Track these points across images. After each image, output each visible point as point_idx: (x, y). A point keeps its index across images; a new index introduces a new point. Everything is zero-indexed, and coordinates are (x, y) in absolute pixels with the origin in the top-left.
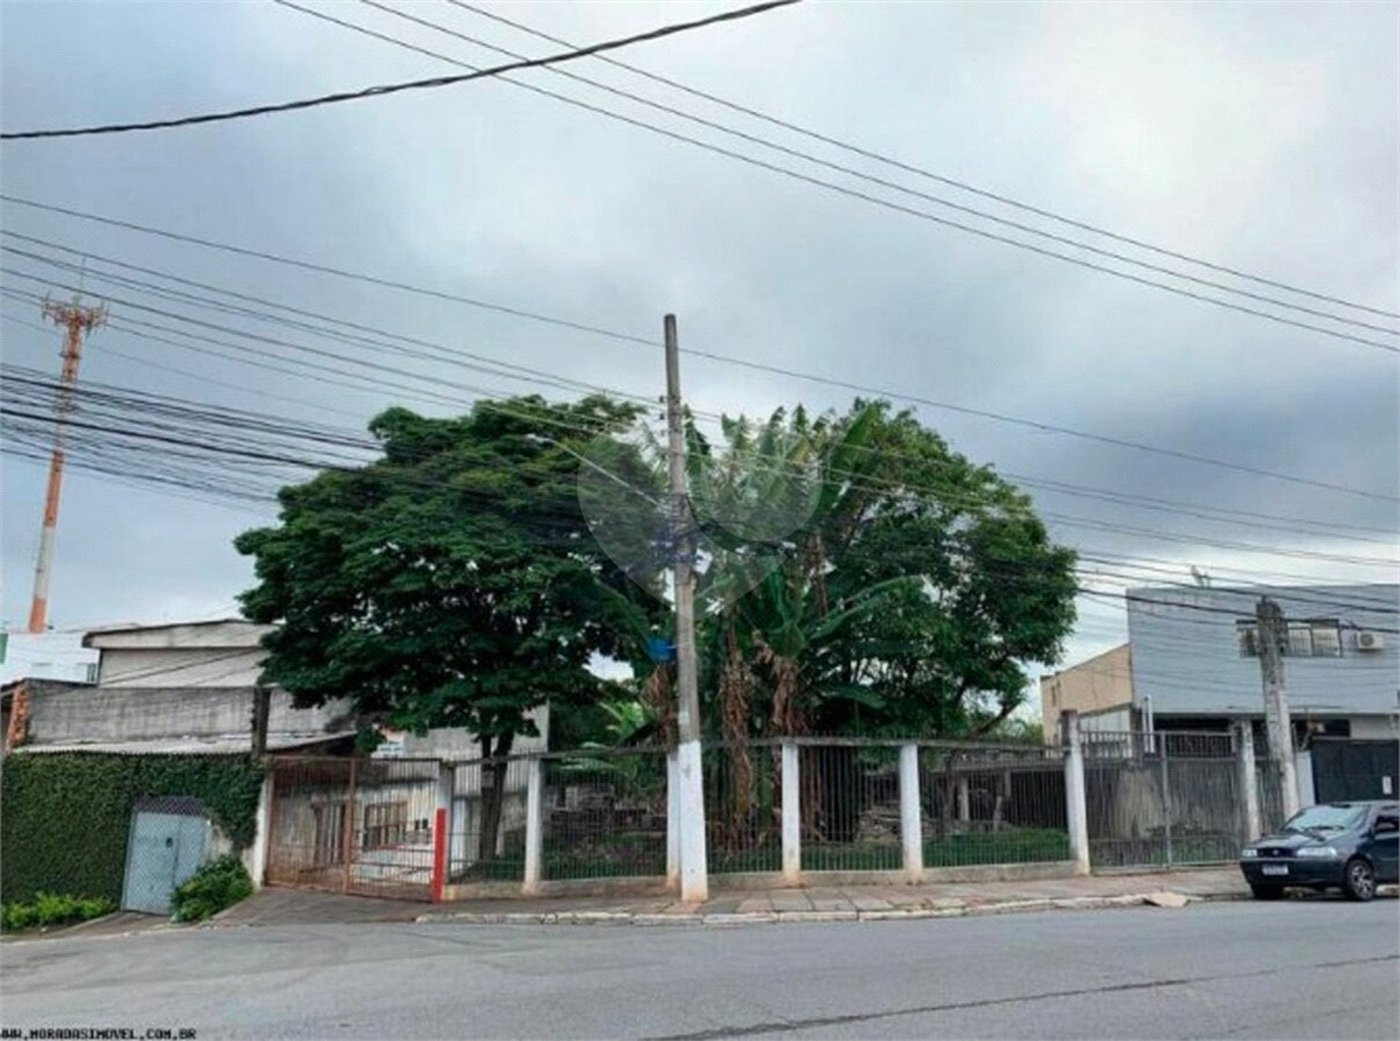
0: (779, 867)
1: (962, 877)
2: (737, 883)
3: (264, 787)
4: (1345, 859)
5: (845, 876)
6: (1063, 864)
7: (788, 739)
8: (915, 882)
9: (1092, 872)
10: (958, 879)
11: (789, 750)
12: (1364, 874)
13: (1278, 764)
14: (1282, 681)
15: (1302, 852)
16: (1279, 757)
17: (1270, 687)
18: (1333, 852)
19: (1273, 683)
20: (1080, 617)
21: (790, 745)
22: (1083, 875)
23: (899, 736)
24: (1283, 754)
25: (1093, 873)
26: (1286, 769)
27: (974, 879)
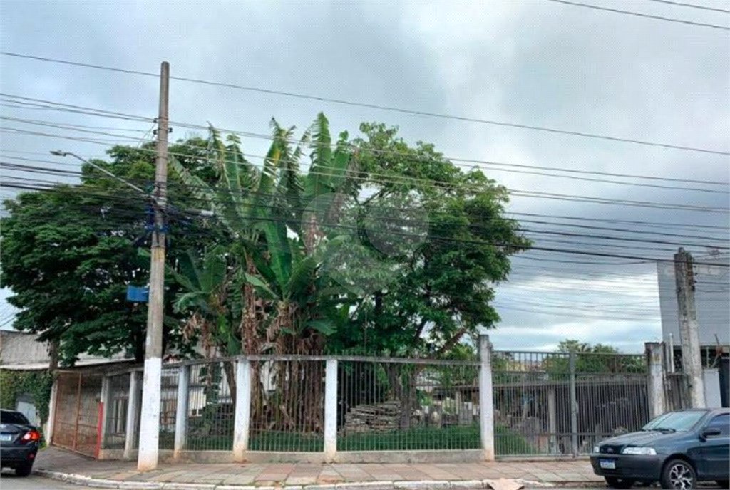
0: (231, 448)
1: (371, 459)
2: (205, 458)
3: (53, 388)
4: (663, 458)
5: (276, 455)
6: (470, 452)
7: (242, 356)
8: (328, 461)
9: (496, 458)
10: (367, 461)
11: (243, 365)
12: (683, 472)
13: (688, 378)
14: (694, 312)
15: (627, 451)
16: (689, 373)
17: (683, 318)
18: (653, 452)
19: (685, 315)
20: (513, 268)
21: (244, 361)
22: (488, 461)
23: (325, 354)
24: (692, 371)
25: (498, 459)
26: (695, 383)
27: (382, 461)
